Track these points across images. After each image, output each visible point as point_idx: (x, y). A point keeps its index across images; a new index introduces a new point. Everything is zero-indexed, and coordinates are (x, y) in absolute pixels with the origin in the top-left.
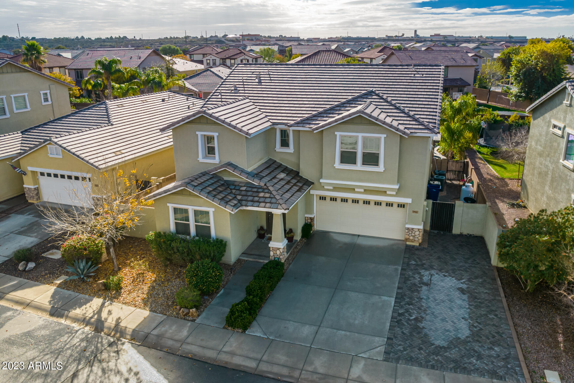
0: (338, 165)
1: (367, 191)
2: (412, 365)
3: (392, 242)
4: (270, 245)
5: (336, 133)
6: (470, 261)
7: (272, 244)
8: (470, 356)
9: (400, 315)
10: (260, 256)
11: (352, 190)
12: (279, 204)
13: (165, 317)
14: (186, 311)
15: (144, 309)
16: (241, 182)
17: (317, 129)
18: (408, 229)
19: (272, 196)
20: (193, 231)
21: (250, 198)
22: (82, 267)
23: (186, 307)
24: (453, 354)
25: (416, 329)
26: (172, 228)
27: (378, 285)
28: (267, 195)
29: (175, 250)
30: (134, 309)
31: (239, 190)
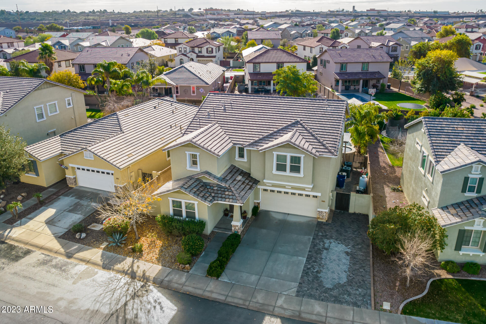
0: (275, 172)
1: (293, 188)
2: (311, 299)
3: (309, 219)
4: (232, 224)
5: (273, 152)
6: (356, 233)
7: (233, 223)
8: (344, 294)
9: (308, 269)
10: (226, 229)
11: (284, 187)
12: (238, 200)
13: (171, 269)
14: (183, 266)
15: (158, 264)
16: (214, 184)
17: (261, 150)
18: (319, 211)
19: (233, 194)
20: (184, 214)
21: (220, 195)
22: (118, 238)
23: (183, 264)
24: (335, 293)
25: (317, 278)
26: (171, 212)
27: (297, 249)
28: (230, 194)
29: (174, 228)
30: (152, 264)
31: (213, 189)
